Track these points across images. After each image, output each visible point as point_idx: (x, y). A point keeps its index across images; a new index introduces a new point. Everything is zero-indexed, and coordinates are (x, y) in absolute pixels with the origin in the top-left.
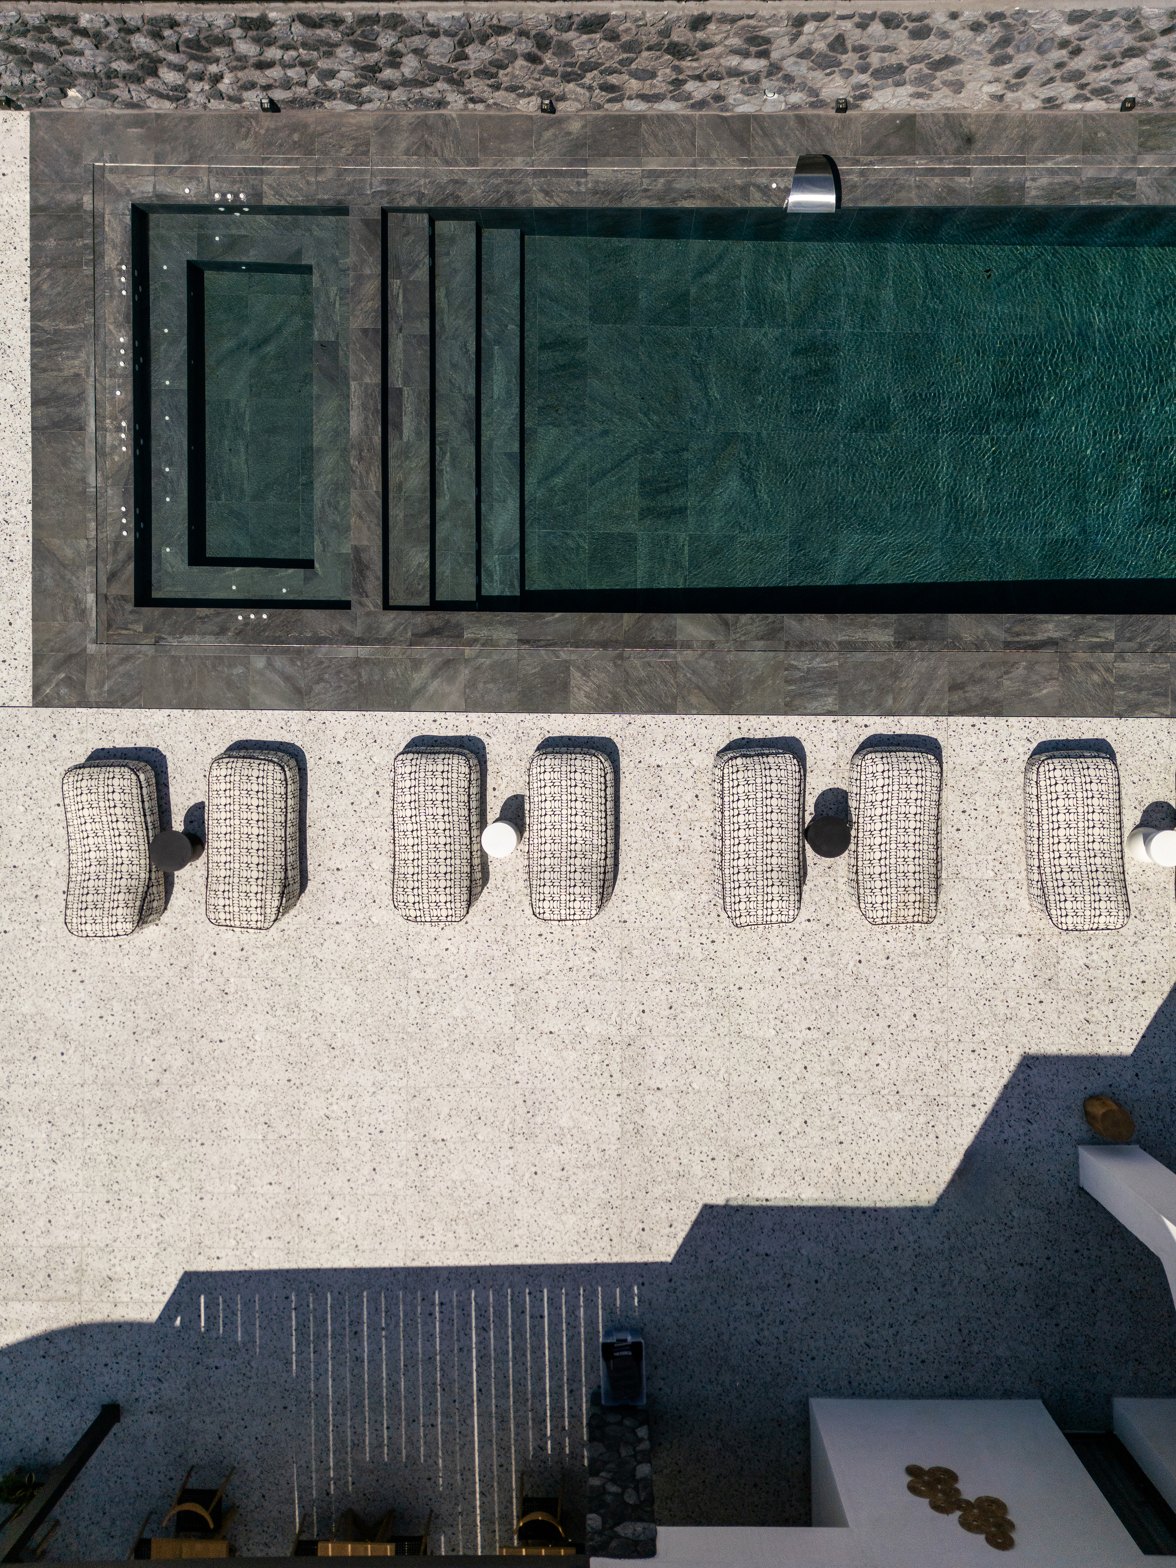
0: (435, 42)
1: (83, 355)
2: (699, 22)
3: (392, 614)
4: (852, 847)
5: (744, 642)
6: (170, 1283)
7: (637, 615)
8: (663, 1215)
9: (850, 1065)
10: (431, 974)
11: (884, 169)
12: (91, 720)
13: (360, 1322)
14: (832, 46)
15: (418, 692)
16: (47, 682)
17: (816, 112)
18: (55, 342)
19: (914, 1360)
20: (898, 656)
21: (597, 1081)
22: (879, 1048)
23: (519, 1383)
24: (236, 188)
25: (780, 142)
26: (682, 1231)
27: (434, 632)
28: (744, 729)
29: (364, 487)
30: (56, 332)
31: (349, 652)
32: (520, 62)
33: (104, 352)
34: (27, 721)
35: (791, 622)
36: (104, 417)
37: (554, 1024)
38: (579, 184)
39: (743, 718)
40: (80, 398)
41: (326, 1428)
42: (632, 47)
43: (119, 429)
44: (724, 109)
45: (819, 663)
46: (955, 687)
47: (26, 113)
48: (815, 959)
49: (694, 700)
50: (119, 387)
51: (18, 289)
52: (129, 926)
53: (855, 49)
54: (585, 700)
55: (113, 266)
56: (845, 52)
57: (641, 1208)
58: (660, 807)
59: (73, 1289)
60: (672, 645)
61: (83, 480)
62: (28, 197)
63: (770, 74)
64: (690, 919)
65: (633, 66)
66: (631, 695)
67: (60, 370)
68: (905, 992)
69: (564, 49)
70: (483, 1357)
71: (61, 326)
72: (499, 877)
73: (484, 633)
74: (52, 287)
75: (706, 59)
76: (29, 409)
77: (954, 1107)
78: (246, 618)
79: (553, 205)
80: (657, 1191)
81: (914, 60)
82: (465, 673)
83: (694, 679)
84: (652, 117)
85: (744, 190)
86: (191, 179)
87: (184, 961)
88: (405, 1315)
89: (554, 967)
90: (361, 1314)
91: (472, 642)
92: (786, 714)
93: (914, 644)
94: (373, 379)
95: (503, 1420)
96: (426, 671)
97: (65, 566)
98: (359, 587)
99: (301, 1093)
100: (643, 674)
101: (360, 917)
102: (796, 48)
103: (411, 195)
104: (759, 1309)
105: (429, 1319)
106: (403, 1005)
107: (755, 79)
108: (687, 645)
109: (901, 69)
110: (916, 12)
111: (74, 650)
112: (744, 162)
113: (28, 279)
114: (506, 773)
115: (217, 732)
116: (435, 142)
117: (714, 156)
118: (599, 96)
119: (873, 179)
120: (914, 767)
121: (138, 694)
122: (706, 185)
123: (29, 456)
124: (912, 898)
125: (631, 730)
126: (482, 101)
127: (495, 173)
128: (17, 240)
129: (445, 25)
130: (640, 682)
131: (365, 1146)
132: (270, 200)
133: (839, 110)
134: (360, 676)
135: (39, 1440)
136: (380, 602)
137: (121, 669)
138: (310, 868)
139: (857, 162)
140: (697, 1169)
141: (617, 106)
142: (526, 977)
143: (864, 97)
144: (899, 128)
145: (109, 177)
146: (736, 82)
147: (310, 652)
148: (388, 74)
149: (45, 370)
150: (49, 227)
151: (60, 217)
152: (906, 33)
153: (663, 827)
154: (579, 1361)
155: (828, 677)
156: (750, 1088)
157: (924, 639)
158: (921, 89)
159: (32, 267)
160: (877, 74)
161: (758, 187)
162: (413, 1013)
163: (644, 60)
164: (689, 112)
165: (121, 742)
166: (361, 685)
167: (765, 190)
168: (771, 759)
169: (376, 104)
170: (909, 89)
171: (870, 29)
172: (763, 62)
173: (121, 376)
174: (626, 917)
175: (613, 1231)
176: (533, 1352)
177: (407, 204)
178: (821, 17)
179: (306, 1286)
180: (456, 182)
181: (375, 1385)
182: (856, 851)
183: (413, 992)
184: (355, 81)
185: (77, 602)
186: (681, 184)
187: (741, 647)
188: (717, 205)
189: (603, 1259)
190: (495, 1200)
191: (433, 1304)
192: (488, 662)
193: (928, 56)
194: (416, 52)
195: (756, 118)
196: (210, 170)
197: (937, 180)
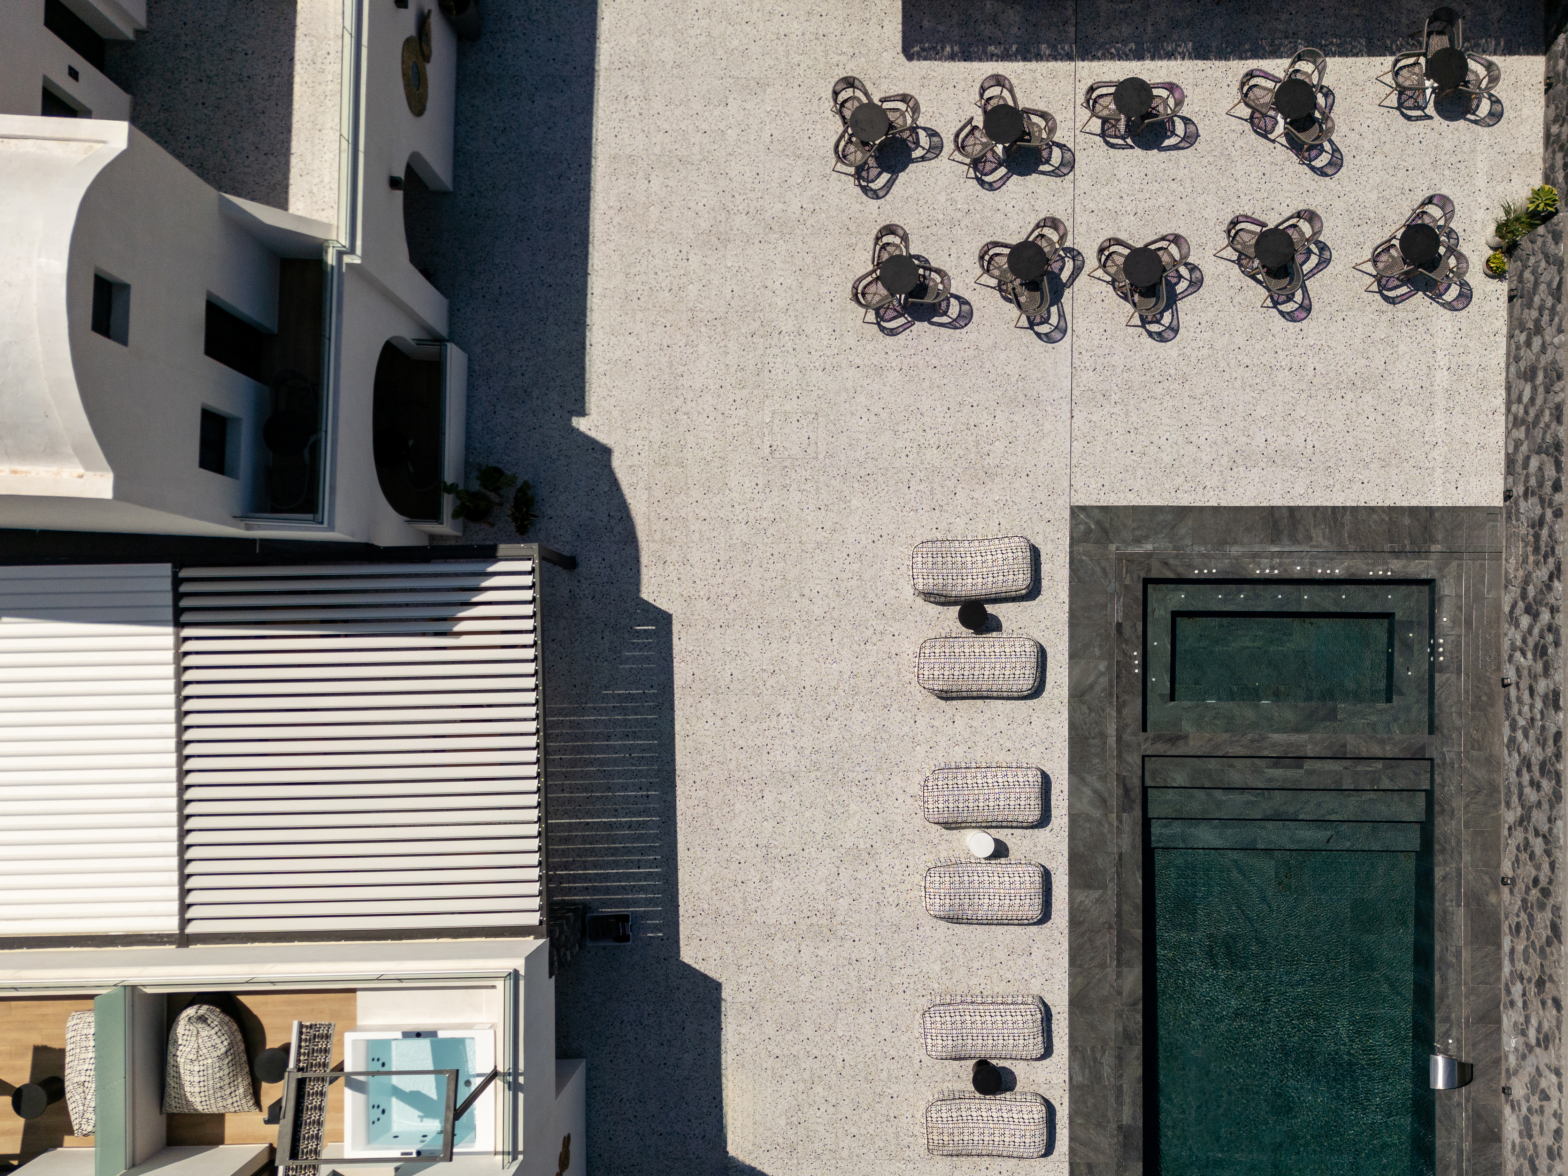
0: (1545, 819)
1: (1326, 543)
2: (1557, 1004)
3: (1139, 762)
4: (977, 1095)
5: (1121, 1017)
6: (662, 604)
7: (1141, 939)
8: (711, 954)
9: (818, 1089)
10: (880, 788)
11: (1463, 1120)
12: (1061, 547)
13: (634, 739)
14: (1543, 1091)
15: (1083, 779)
16: (1088, 516)
17: (1503, 1072)
18: (1335, 523)
19: (612, 1132)
20: (1113, 1126)
21: (805, 907)
22: (831, 1110)
23: (592, 852)
24: (1447, 654)
25: (1483, 1045)
26: (700, 967)
27: (1127, 791)
28: (1058, 1016)
29: (1231, 743)
30: (1343, 525)
31: (1111, 730)
32: (1534, 873)
33: (1328, 557)
34: (1060, 502)
35: (1137, 1050)
36: (1280, 558)
37: (845, 875)
38: (1451, 901)
39: (1066, 1015)
40: (1294, 540)
41: (560, 715)
42: (1542, 953)
43: (1272, 568)
44: (1505, 1007)
45: (1107, 1071)
46: (1090, 1167)
47: (1501, 504)
48: (894, 1066)
49: (1079, 980)
50: (1303, 569)
51: (1373, 497)
52: (921, 587)
53: (1541, 1107)
54: (1078, 901)
55: (1390, 566)
56: (1540, 1100)
57: (716, 938)
58: (1001, 954)
59: (657, 537)
60: (1119, 964)
61: (1235, 542)
62: (1440, 505)
63: (1527, 1045)
64: (920, 976)
65: (1531, 950)
66: (1083, 935)
67: (1315, 527)
68: (871, 1129)
69: (1542, 907)
70: (611, 825)
71: (1347, 528)
72: (949, 837)
73: (1126, 828)
74: (1375, 522)
75: (1535, 1003)
76: (1286, 504)
77: (790, 1163)
78: (1135, 658)
79: (1436, 881)
80: (728, 949)
81: (1535, 1146)
82: (1097, 813)
83: (1095, 980)
84: (1499, 954)
85: (1447, 1019)
86: (1454, 622)
87: (889, 614)
88: (640, 771)
89: (885, 876)
90: (640, 738)
91: (1119, 819)
92: (1070, 1046)
93: (1121, 1138)
94: (1310, 751)
95: (567, 840)
96: (1098, 785)
97: (1172, 529)
98: (1158, 738)
99: (796, 696)
100: (1098, 943)
101: (919, 737)
102: (1542, 1067)
103: (1443, 779)
104: (646, 1022)
105: (637, 787)
106: (857, 768)
107: (1524, 1033)
108: (1119, 975)
109: (1530, 1137)
110: (1563, 1153)
111: (1111, 535)
112: (1467, 1020)
113: (1380, 504)
114: (1024, 843)
115: (1052, 637)
116: (1481, 798)
117: (1472, 998)
118: (1513, 920)
119: (1455, 1112)
120: (1037, 1140)
121: (1080, 581)
122: (1450, 992)
123: (1252, 504)
124: (946, 1138)
125: (1056, 933)
126: (1510, 835)
127: (1459, 842)
128: (1409, 497)
129: (1555, 831)
130: (1091, 941)
131: (759, 741)
132: (1439, 678)
133: (1504, 1089)
134: (1094, 738)
135: (550, 512)
136: (1148, 753)
137: (1098, 569)
138: (955, 702)
139: (1467, 1101)
140: (744, 978)
141: (1507, 931)
142: (877, 856)
143: (1513, 1107)
144: (1492, 1132)
145: (1454, 564)
146: (1522, 1020)
147: (1111, 703)
148: (1526, 777)
149: (1315, 516)
150: (1418, 520)
151: (1426, 528)
152: (1551, 1144)
153: (987, 957)
154: (608, 894)
155: (1097, 1077)
156: (801, 1017)
157: (1125, 1146)
158: (1517, 1149)
159: (1389, 507)
160: (1527, 1121)
161: (1449, 1030)
162: (851, 775)
163: (1535, 959)
164: (1503, 981)
165: (1045, 568)
166: (1087, 738)
167: (1447, 1035)
168: (1040, 1038)
169: (1508, 760)
170: (1518, 1141)
171: (1553, 1119)
172: (1533, 1042)
173: (1311, 571)
174: (921, 929)
175: (699, 918)
176: (614, 862)
177: (1436, 777)
178: (1560, 1087)
179: (660, 700)
180: (1453, 813)
181: (591, 749)
182: (975, 1098)
183: (866, 775)
184: (1522, 751)
185: (1146, 538)
186: (1451, 975)
187: (1119, 1015)
188: (1437, 1000)
189: (681, 911)
190: (721, 834)
191: (648, 790)
192: (1105, 831)
193: (1537, 1157)
194: (1539, 804)
195: (1499, 1029)
196: (1460, 636)
197: (1454, 1157)
